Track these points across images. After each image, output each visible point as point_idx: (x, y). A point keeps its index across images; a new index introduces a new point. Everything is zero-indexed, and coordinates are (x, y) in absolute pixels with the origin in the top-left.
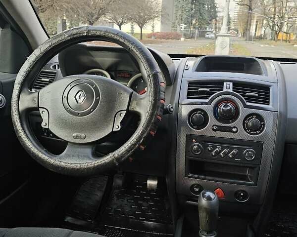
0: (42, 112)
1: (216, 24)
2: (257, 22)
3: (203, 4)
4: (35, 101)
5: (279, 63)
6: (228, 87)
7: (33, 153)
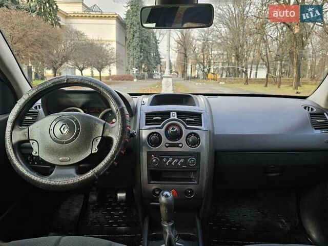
0: (32, 143)
1: (161, 68)
2: (191, 66)
3: (150, 53)
4: (26, 135)
5: (207, 97)
6: (174, 116)
7: (27, 177)
